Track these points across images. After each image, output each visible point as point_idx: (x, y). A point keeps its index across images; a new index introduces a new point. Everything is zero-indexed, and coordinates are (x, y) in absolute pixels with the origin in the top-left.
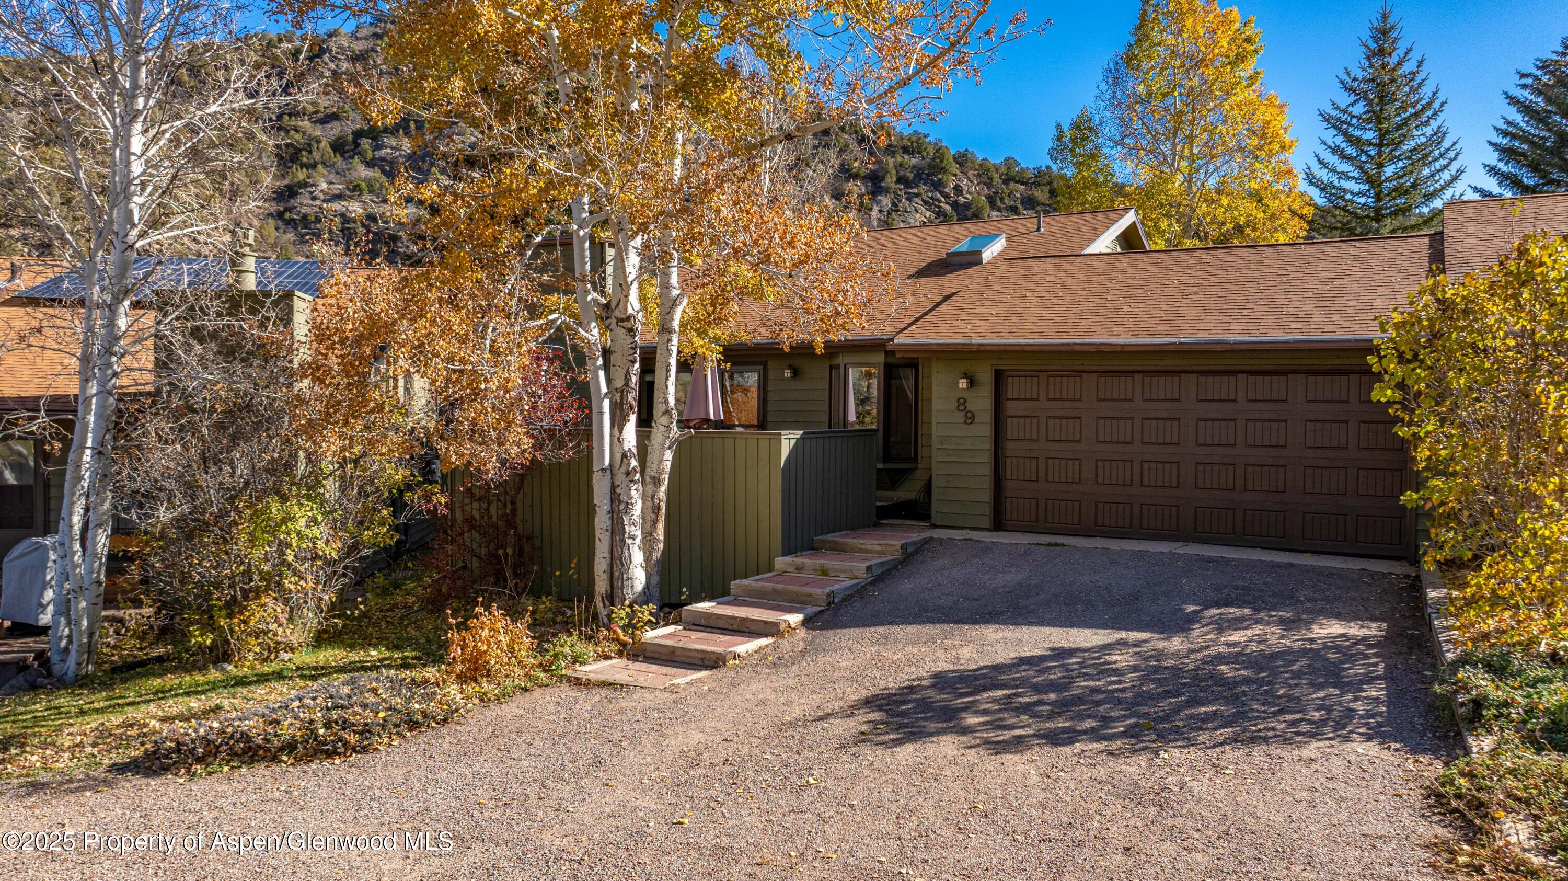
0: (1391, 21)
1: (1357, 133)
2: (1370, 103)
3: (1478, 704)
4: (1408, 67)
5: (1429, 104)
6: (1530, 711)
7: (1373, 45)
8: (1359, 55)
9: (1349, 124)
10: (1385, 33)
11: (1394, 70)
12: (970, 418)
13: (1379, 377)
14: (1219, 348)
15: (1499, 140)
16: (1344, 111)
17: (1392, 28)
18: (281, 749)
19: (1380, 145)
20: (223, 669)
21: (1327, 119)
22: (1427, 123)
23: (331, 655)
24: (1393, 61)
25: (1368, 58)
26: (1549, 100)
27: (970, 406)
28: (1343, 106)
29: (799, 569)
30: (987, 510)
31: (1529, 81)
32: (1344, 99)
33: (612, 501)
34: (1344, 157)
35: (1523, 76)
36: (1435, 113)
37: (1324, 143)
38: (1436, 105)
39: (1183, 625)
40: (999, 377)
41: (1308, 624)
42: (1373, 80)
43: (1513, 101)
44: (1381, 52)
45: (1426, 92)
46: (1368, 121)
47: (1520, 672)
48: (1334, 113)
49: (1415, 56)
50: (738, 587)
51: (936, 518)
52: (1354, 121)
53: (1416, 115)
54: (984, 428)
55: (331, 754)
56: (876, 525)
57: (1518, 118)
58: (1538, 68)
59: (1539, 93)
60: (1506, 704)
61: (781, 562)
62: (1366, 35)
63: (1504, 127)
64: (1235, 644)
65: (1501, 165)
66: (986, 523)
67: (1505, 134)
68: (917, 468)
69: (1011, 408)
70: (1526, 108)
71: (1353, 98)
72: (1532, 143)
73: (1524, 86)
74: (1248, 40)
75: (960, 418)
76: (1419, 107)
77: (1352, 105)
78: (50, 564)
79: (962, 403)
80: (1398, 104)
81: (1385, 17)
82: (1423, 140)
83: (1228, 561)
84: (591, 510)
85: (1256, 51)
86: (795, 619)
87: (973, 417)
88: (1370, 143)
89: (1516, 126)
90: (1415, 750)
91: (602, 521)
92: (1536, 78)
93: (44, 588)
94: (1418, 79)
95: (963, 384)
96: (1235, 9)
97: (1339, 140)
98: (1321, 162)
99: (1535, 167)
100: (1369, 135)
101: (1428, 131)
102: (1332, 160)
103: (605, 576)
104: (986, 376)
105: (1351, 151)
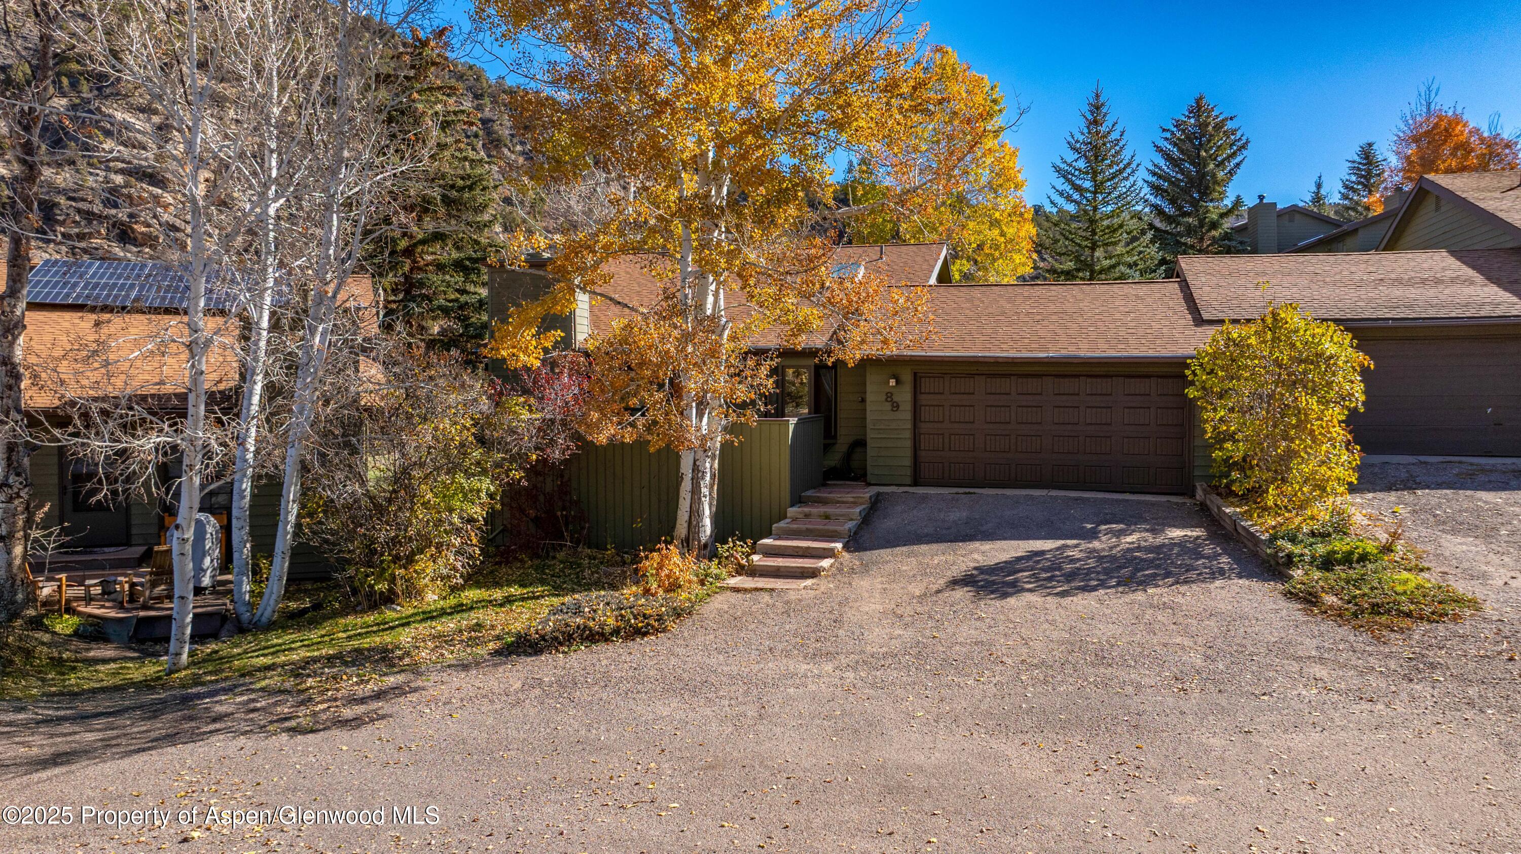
0: (1102, 100)
1: (1079, 182)
2: (1088, 160)
3: (1290, 556)
4: (1114, 136)
5: (1129, 164)
6: (1313, 557)
7: (1090, 117)
8: (1082, 124)
9: (1073, 175)
10: (1098, 108)
11: (1105, 137)
12: (896, 407)
13: (1192, 383)
14: (1076, 361)
15: (1151, 178)
16: (1070, 165)
17: (1102, 105)
18: (612, 634)
19: (1095, 193)
20: (395, 610)
21: (1058, 170)
22: (1127, 179)
23: (472, 594)
24: (1103, 129)
25: (1088, 127)
26: (1181, 151)
27: (895, 398)
28: (1069, 161)
29: (807, 516)
30: (909, 472)
31: (1168, 135)
32: (1070, 156)
33: (693, 471)
34: (1069, 198)
35: (1164, 130)
36: (1133, 172)
37: (1054, 187)
38: (1134, 166)
39: (1093, 535)
40: (916, 379)
41: (1163, 531)
42: (1090, 143)
43: (1159, 149)
44: (1095, 122)
45: (1126, 155)
46: (1087, 173)
47: (1302, 541)
48: (1062, 166)
49: (1119, 128)
50: (778, 528)
51: (870, 478)
52: (1077, 173)
53: (1121, 171)
54: (906, 413)
55: (645, 634)
56: (824, 485)
57: (1162, 163)
58: (1175, 126)
59: (1175, 145)
60: (1302, 555)
61: (792, 511)
62: (1086, 109)
63: (1152, 168)
64: (1133, 543)
65: (1152, 198)
66: (908, 480)
67: (1154, 174)
68: (834, 444)
69: (924, 399)
70: (1168, 157)
71: (1076, 156)
72: (1171, 183)
73: (1166, 139)
74: (995, 101)
75: (888, 406)
76: (1121, 165)
77: (1076, 160)
78: (208, 536)
79: (889, 396)
80: (1108, 162)
81: (1097, 96)
82: (1124, 190)
83: (1088, 499)
84: (679, 479)
85: (1000, 111)
86: (839, 546)
87: (898, 406)
88: (1087, 190)
89: (1160, 168)
90: (1264, 580)
91: (686, 486)
92: (1173, 133)
93: (204, 556)
94: (1121, 144)
95: (892, 382)
96: (986, 77)
97: (1067, 188)
98: (1052, 202)
99: (1173, 202)
100: (1087, 184)
101: (1128, 184)
102: (1060, 201)
103: (686, 525)
104: (907, 377)
105: (1076, 196)
